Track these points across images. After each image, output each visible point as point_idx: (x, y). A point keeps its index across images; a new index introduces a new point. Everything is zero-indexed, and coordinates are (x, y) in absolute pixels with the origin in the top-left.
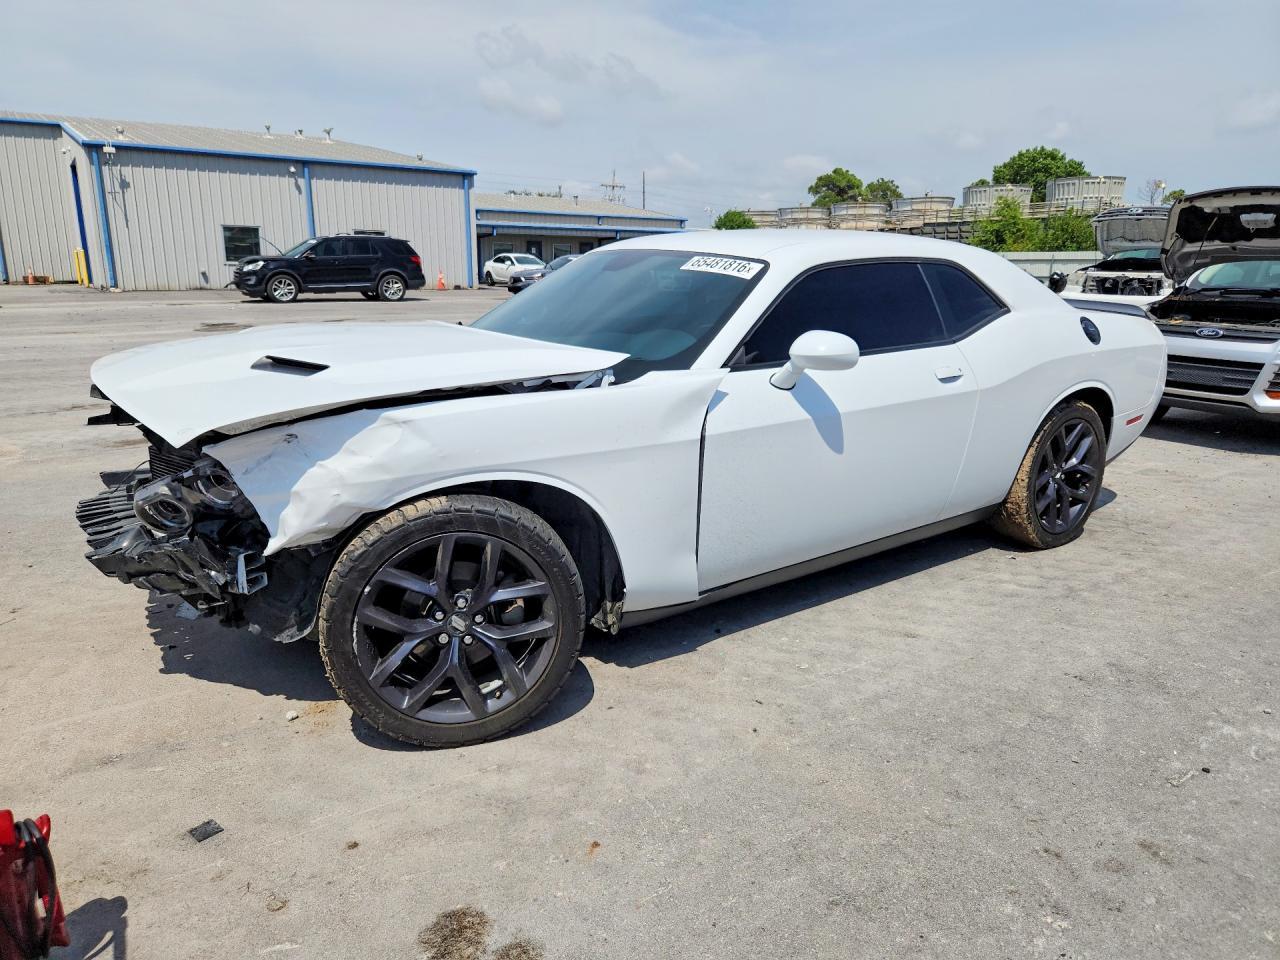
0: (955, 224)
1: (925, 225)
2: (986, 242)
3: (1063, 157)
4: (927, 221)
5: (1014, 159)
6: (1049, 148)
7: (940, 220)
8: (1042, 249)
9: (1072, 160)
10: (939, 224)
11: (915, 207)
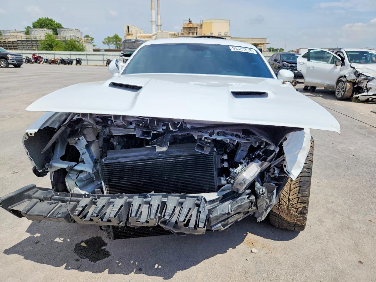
0: (29, 41)
1: (18, 41)
2: (46, 47)
3: (54, 22)
4: (18, 39)
5: (38, 20)
6: (50, 18)
7: (23, 39)
8: (66, 50)
9: (57, 23)
10: (23, 41)
11: (11, 34)
